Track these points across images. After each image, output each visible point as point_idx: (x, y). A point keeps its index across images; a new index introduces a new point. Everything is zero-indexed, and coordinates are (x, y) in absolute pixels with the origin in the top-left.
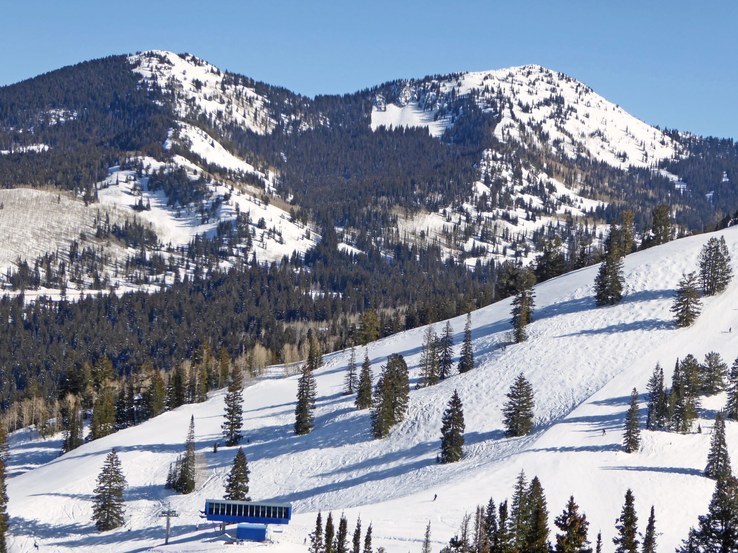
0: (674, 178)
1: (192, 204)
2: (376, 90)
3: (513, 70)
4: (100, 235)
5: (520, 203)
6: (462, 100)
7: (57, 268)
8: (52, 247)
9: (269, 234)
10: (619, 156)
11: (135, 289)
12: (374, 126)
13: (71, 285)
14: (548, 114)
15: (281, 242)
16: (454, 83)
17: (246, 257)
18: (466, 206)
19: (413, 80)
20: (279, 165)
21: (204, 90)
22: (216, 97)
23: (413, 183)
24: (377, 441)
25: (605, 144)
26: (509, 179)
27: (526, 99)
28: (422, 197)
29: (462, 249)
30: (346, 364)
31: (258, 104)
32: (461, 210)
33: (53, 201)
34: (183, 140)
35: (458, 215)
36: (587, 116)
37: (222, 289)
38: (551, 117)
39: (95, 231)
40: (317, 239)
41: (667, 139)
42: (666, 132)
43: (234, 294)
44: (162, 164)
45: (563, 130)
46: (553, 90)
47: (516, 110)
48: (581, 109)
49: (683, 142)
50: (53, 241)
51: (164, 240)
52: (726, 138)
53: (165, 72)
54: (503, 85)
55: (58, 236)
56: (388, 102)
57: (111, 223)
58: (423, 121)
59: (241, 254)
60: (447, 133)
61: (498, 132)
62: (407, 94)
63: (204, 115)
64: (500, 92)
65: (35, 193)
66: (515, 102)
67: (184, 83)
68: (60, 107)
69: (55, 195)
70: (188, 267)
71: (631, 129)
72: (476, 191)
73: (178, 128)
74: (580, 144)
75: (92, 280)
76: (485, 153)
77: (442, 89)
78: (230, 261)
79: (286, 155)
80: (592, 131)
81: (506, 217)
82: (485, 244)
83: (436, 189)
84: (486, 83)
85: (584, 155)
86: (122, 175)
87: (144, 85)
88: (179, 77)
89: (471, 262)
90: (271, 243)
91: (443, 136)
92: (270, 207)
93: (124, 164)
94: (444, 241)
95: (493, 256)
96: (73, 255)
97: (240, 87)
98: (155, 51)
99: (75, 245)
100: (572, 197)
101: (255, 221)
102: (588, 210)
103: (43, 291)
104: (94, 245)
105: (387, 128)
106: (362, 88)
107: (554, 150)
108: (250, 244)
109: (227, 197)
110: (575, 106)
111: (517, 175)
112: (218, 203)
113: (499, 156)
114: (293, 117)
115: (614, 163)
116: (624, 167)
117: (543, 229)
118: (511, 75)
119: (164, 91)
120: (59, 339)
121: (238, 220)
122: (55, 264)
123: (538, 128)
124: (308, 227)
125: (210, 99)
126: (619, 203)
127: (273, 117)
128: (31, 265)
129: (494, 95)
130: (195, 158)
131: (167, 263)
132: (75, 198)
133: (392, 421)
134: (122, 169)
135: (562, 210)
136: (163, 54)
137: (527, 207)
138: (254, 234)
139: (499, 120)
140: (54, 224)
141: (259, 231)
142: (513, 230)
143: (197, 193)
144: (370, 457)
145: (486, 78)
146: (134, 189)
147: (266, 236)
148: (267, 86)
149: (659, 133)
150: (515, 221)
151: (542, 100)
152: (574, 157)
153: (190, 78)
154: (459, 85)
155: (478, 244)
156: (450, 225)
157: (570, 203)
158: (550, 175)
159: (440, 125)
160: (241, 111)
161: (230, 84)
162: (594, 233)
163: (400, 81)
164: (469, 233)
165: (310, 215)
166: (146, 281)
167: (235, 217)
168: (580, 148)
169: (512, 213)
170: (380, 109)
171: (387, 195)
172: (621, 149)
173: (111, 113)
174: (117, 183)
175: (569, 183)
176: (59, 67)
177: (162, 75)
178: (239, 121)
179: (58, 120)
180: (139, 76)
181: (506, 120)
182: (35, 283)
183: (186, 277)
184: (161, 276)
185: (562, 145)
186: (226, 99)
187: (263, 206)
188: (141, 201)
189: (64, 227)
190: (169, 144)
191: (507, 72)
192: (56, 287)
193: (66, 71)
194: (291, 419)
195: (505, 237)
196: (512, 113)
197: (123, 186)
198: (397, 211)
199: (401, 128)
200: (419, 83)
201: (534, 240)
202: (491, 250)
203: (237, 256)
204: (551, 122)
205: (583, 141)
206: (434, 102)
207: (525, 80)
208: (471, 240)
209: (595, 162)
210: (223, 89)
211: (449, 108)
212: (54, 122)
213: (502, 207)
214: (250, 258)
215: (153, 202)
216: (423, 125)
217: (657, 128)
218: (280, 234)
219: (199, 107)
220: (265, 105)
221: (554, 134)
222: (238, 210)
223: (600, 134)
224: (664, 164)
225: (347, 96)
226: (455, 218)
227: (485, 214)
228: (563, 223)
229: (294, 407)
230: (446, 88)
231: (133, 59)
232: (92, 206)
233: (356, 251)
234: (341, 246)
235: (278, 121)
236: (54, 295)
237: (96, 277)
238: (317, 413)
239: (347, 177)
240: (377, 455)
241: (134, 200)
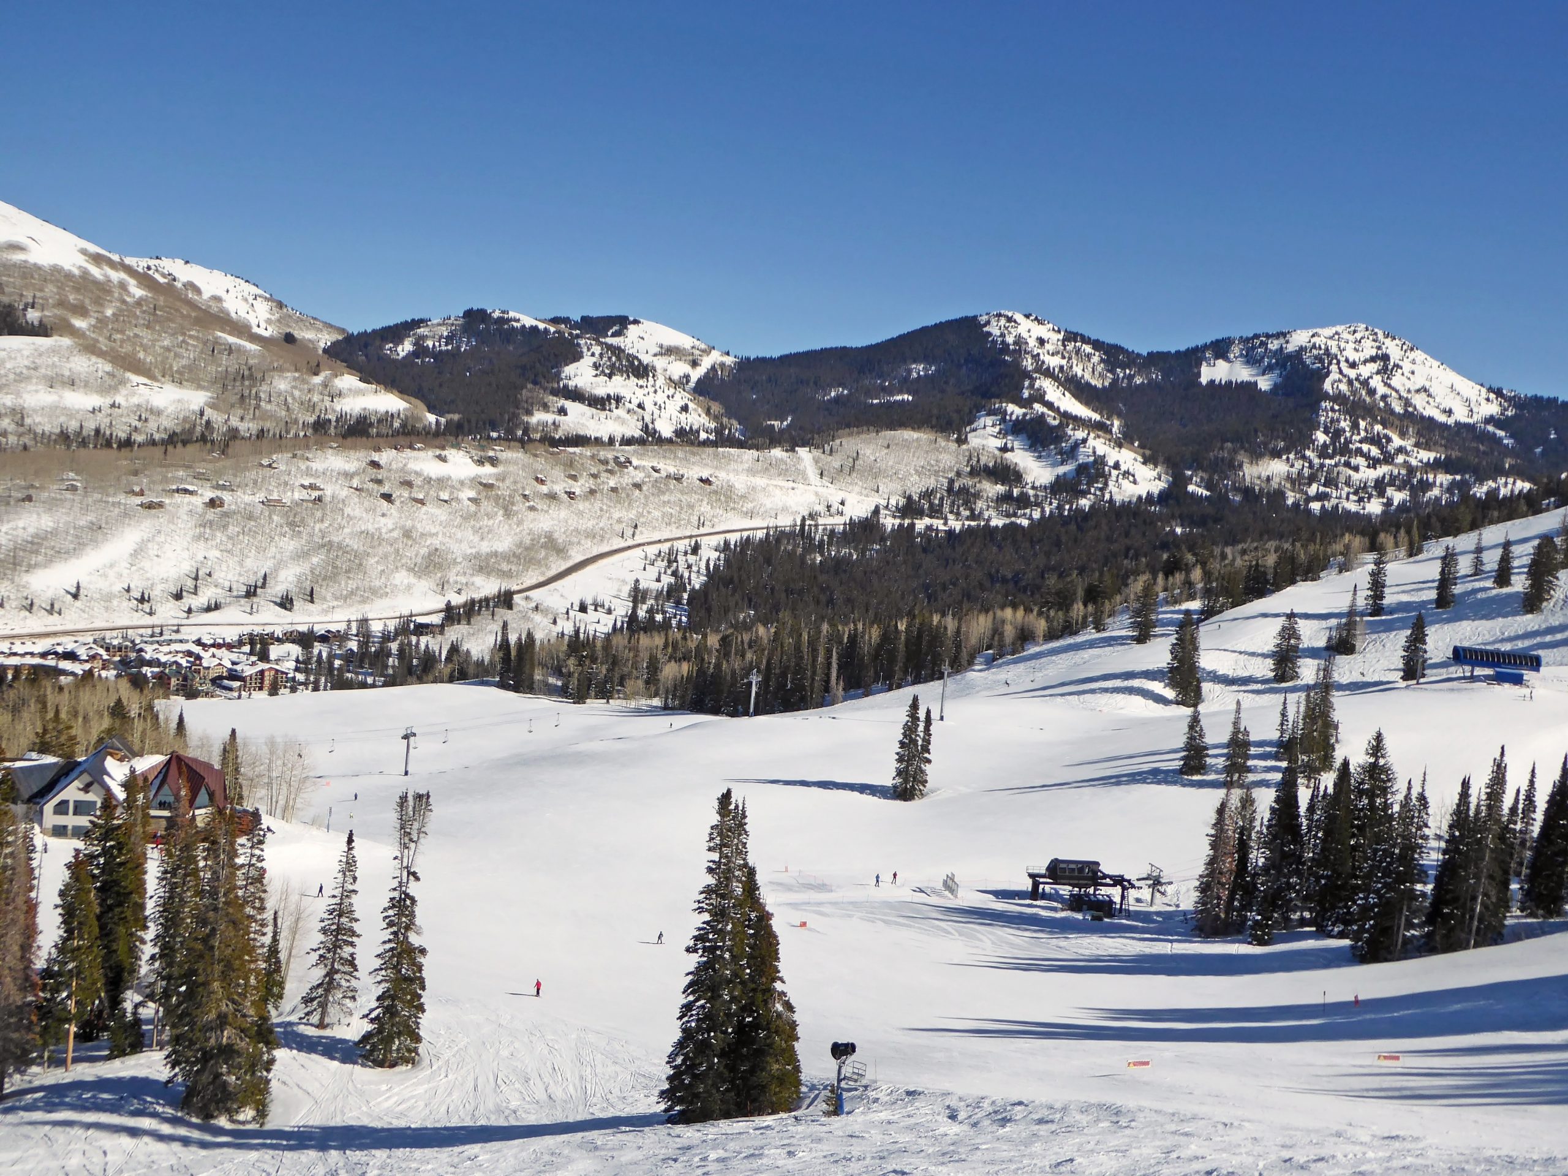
0: (1501, 433)
1: (1052, 447)
2: (1205, 347)
3: (1339, 328)
4: (973, 473)
5: (1359, 452)
6: (1290, 356)
7: (937, 502)
8: (931, 483)
9: (1124, 475)
10: (1445, 411)
11: (1007, 521)
12: (1204, 380)
13: (950, 517)
14: (1375, 371)
15: (1135, 482)
16: (1282, 340)
17: (1103, 496)
18: (1308, 453)
19: (1241, 337)
20: (1120, 415)
21: (1047, 346)
22: (1058, 353)
23: (1256, 431)
24: (1530, 616)
25: (1431, 400)
26: (1347, 429)
27: (1353, 356)
28: (1266, 444)
29: (1306, 493)
30: (1473, 547)
31: (1096, 359)
32: (1304, 457)
33: (931, 442)
34: (1039, 390)
35: (1301, 462)
36: (1413, 373)
37: (1092, 523)
38: (1378, 372)
39: (969, 469)
40: (1168, 481)
41: (1492, 396)
42: (1490, 390)
43: (1105, 527)
44: (1024, 410)
45: (1389, 386)
46: (1379, 348)
47: (1343, 365)
48: (1407, 366)
49: (1509, 400)
50: (933, 478)
51: (1029, 479)
52: (1552, 396)
53: (1012, 330)
54: (1330, 343)
55: (936, 473)
56: (1217, 357)
57: (982, 463)
58: (1251, 375)
59: (1098, 493)
60: (1276, 388)
61: (1327, 386)
62: (1236, 350)
63: (1049, 368)
64: (1327, 349)
65: (915, 435)
66: (1342, 359)
67: (1029, 340)
68: (920, 362)
69: (933, 437)
70: (1051, 504)
71: (1456, 386)
72: (1316, 440)
73: (1033, 380)
74: (1407, 399)
75: (967, 513)
76: (1323, 404)
77: (1270, 346)
78: (1089, 499)
79: (1125, 405)
80: (1418, 387)
81: (1347, 464)
82: (1328, 490)
83: (1278, 437)
84: (1313, 340)
85: (1410, 409)
86: (989, 421)
87: (994, 342)
88: (1025, 335)
89: (1315, 506)
90: (1126, 484)
91: (1271, 390)
92: (1123, 450)
93: (990, 410)
94: (1288, 485)
95: (1337, 501)
96: (950, 490)
97: (1078, 344)
98: (1002, 312)
99: (951, 482)
100: (1409, 448)
101: (1111, 463)
102: (1425, 460)
103: (927, 521)
104: (968, 482)
105: (1217, 382)
106: (1192, 344)
107: (1382, 404)
108: (1106, 484)
109: (1084, 441)
110: (1401, 363)
111: (1355, 426)
112: (1076, 446)
113: (1337, 407)
114: (1128, 371)
115: (1442, 418)
116: (1451, 421)
117: (1384, 477)
118: (1337, 333)
119: (1011, 347)
120: (954, 561)
121: (1095, 461)
122: (935, 497)
123: (1365, 383)
124: (1159, 469)
125: (1053, 355)
126: (1455, 454)
127: (1108, 371)
128: (916, 497)
129: (1322, 352)
130: (1050, 405)
131: (1032, 499)
132: (948, 440)
133: (1542, 600)
134: (989, 414)
135: (1400, 459)
136: (1010, 314)
137: (1367, 457)
138: (1110, 474)
139: (1328, 374)
140: (932, 462)
141: (1114, 473)
142: (1356, 477)
143: (1057, 436)
144: (1529, 629)
145: (1313, 336)
146: (1000, 433)
147: (1121, 477)
148: (1103, 343)
149: (1484, 390)
150: (1356, 469)
151: (1368, 357)
152: (1402, 412)
153: (1034, 337)
154: (1287, 342)
155: (1322, 489)
156: (1294, 470)
157: (1407, 453)
158: (1385, 427)
159: (1268, 380)
160: (1081, 366)
161: (1069, 341)
162: (1435, 482)
163: (1229, 338)
164: (1312, 479)
165: (1161, 459)
166: (1015, 515)
167: (1092, 459)
168: (1407, 403)
169: (1353, 461)
170: (1209, 365)
171: (1232, 442)
172: (1446, 405)
173: (964, 368)
174: (985, 427)
175: (1403, 435)
176: (918, 327)
177: (1010, 333)
178: (1079, 374)
179: (918, 373)
180: (989, 334)
181: (1334, 375)
182: (920, 513)
183: (1051, 512)
184: (1028, 511)
185: (1389, 400)
186: (1067, 355)
187: (1117, 449)
188: (1006, 444)
189: (942, 465)
190: (1026, 394)
191: (1334, 330)
192: (938, 518)
193: (924, 330)
194: (1433, 595)
195: (1348, 483)
196: (1340, 369)
197: (989, 430)
198: (1242, 457)
199: (1231, 382)
200: (1247, 340)
201: (1375, 487)
202: (1334, 495)
203: (1094, 494)
204: (1378, 378)
205: (1409, 396)
206: (1263, 358)
207: (1351, 338)
208: (1314, 486)
209: (1422, 417)
210: (1064, 346)
211: (1277, 363)
212: (915, 375)
213: (1342, 455)
214: (1107, 497)
215: (1016, 444)
216: (1253, 380)
217: (1482, 385)
218: (1133, 476)
219: (1043, 362)
220: (1102, 361)
221: (1381, 390)
222: (1094, 452)
223: (1426, 390)
224: (1490, 420)
225: (1178, 352)
226: (1298, 464)
227: (1327, 462)
228: (1403, 472)
229: (1436, 584)
230: (1274, 345)
231: (983, 319)
232: (964, 447)
233: (1206, 493)
234: (1191, 488)
235: (1114, 374)
236: (938, 523)
237: (972, 510)
238: (1458, 589)
239: (1185, 426)
240: (1536, 628)
241: (999, 443)
